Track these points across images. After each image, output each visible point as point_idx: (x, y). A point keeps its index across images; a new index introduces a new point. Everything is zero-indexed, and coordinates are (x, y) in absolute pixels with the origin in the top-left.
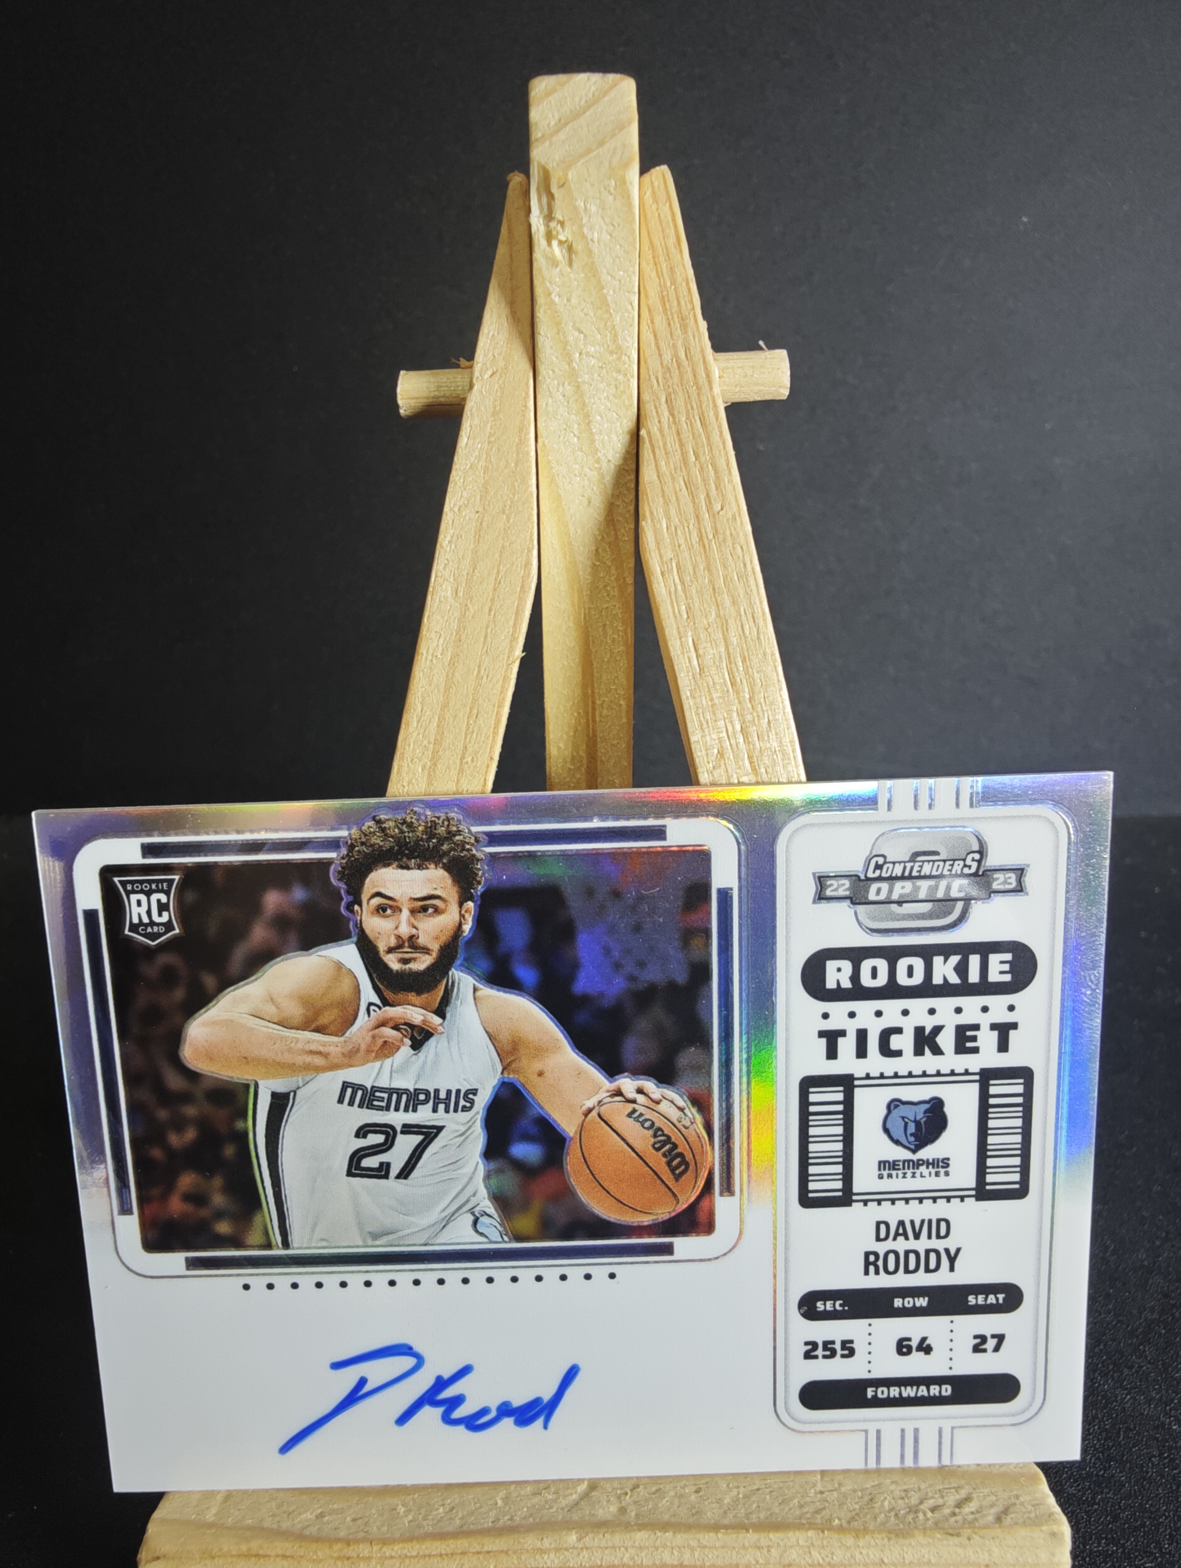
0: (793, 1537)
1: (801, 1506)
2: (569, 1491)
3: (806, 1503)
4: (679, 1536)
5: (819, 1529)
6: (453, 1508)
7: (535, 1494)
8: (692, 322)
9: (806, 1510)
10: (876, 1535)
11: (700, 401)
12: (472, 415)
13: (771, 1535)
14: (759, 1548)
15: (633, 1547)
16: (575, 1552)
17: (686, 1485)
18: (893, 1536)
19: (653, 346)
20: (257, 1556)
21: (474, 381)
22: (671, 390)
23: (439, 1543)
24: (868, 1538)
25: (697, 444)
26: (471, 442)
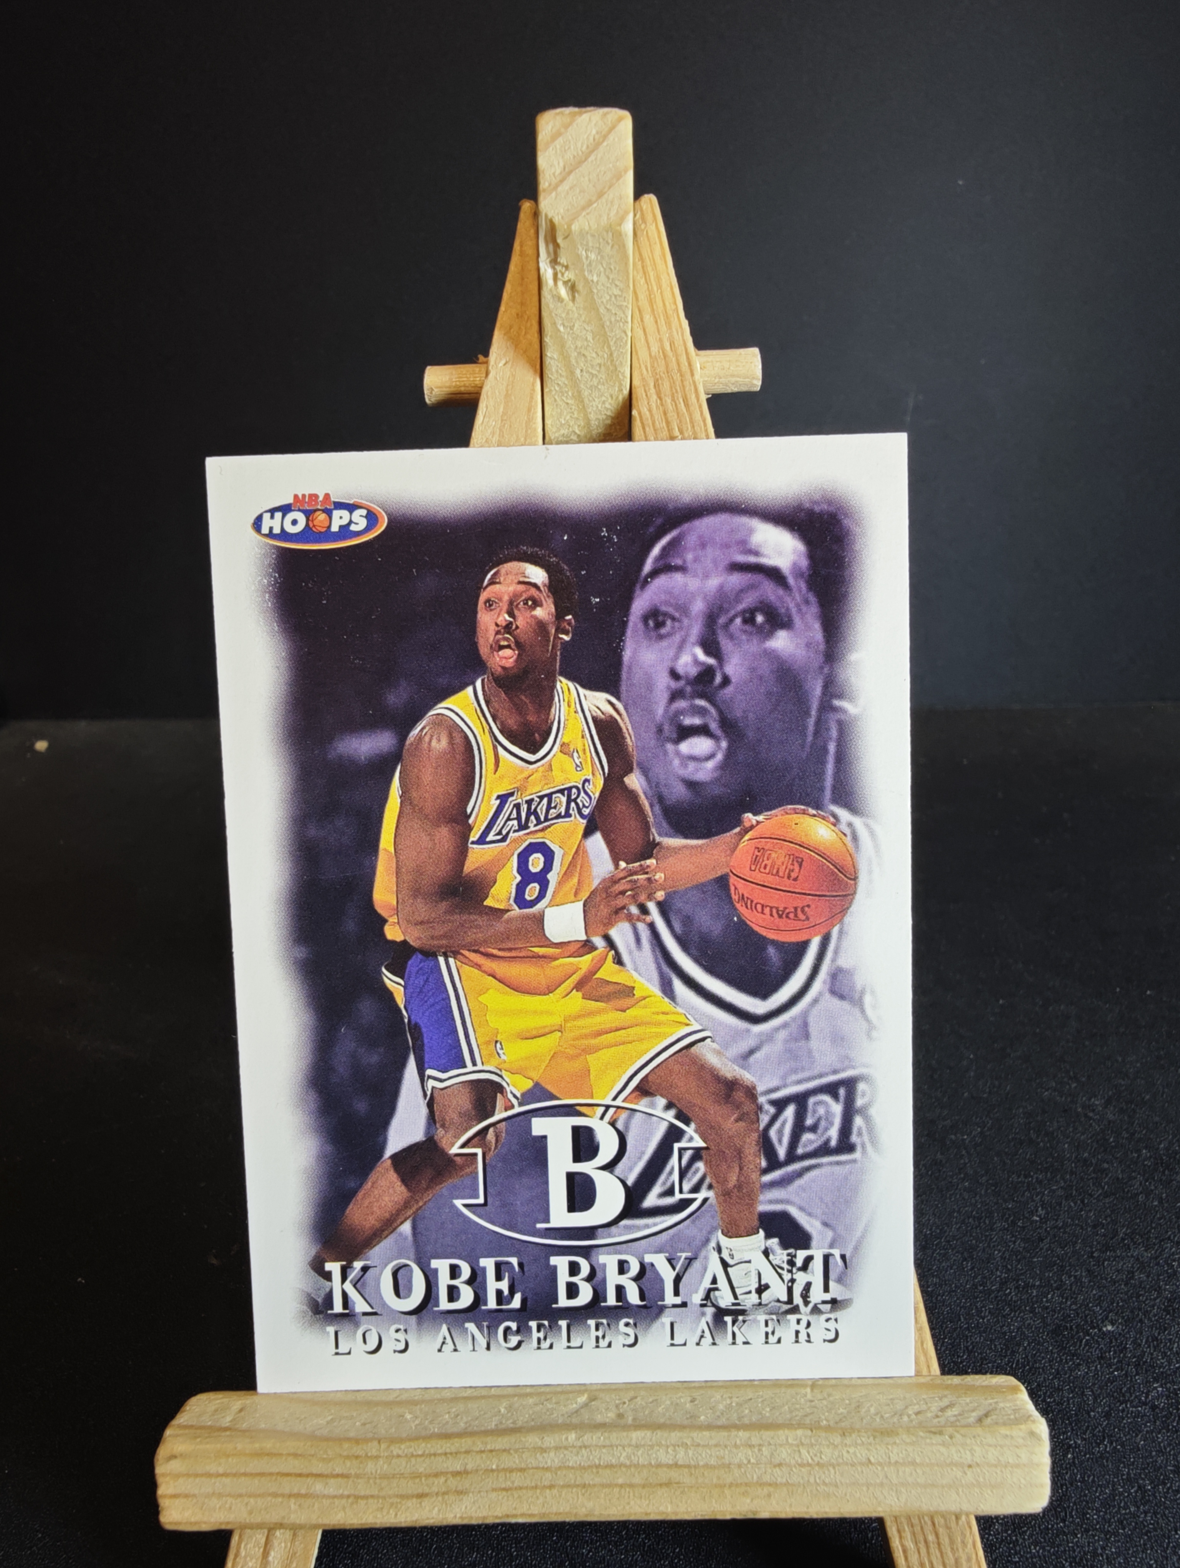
0: (782, 1434)
1: (791, 1412)
2: (569, 1402)
3: (796, 1409)
4: (673, 1434)
5: (807, 1428)
6: (458, 1415)
7: (536, 1404)
8: (676, 319)
9: (794, 1414)
10: (864, 1434)
11: (683, 386)
12: (487, 397)
13: (762, 1432)
14: (751, 1446)
15: (630, 1445)
16: (575, 1450)
17: (681, 1397)
18: (877, 1434)
19: (643, 340)
20: (270, 1455)
21: (490, 368)
22: (658, 376)
23: (444, 1441)
24: (853, 1435)
25: (681, 421)
26: (486, 420)
